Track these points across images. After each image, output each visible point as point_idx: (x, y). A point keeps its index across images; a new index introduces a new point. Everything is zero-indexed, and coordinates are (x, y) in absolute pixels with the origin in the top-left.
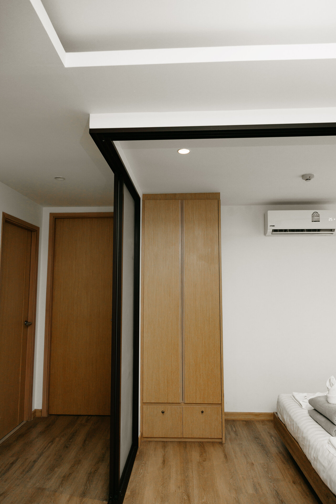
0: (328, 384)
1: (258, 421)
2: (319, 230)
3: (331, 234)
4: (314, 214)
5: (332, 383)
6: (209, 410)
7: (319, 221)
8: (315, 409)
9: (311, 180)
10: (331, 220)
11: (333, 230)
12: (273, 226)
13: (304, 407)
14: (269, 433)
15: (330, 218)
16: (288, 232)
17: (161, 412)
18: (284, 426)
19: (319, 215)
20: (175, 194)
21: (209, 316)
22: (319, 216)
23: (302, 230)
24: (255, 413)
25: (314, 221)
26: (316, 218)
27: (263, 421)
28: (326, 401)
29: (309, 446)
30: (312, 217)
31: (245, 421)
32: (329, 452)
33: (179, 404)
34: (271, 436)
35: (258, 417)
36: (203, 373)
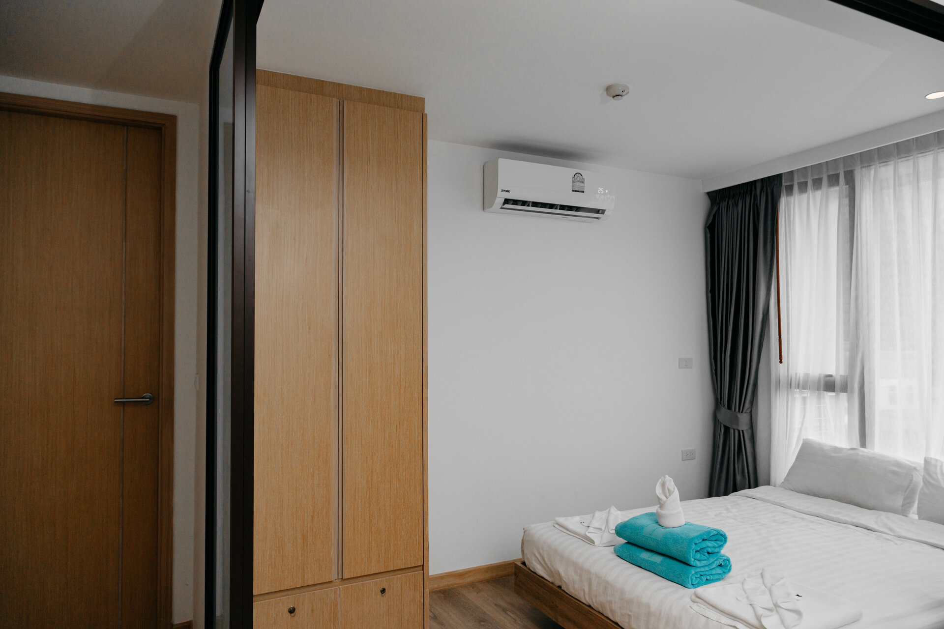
0: (658, 491)
1: (465, 586)
2: (578, 209)
3: (597, 219)
4: (577, 175)
5: (668, 489)
6: (398, 583)
7: (584, 192)
8: (628, 543)
9: (624, 98)
10: (601, 191)
11: (600, 212)
12: (507, 191)
13: (597, 542)
14: (496, 605)
15: (601, 188)
16: (528, 206)
17: (286, 610)
18: (551, 585)
19: (583, 179)
20: (323, 81)
21: (400, 375)
22: (583, 182)
23: (552, 206)
24: (458, 572)
25: (576, 191)
26: (578, 185)
27: (472, 585)
28: (656, 524)
29: (649, 614)
30: (573, 182)
31: (440, 591)
32: (704, 619)
33: (329, 585)
34: (504, 610)
35: (463, 579)
36: (385, 505)
